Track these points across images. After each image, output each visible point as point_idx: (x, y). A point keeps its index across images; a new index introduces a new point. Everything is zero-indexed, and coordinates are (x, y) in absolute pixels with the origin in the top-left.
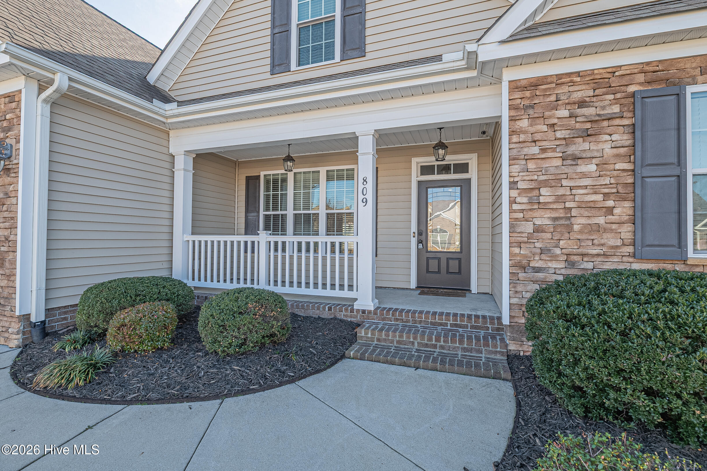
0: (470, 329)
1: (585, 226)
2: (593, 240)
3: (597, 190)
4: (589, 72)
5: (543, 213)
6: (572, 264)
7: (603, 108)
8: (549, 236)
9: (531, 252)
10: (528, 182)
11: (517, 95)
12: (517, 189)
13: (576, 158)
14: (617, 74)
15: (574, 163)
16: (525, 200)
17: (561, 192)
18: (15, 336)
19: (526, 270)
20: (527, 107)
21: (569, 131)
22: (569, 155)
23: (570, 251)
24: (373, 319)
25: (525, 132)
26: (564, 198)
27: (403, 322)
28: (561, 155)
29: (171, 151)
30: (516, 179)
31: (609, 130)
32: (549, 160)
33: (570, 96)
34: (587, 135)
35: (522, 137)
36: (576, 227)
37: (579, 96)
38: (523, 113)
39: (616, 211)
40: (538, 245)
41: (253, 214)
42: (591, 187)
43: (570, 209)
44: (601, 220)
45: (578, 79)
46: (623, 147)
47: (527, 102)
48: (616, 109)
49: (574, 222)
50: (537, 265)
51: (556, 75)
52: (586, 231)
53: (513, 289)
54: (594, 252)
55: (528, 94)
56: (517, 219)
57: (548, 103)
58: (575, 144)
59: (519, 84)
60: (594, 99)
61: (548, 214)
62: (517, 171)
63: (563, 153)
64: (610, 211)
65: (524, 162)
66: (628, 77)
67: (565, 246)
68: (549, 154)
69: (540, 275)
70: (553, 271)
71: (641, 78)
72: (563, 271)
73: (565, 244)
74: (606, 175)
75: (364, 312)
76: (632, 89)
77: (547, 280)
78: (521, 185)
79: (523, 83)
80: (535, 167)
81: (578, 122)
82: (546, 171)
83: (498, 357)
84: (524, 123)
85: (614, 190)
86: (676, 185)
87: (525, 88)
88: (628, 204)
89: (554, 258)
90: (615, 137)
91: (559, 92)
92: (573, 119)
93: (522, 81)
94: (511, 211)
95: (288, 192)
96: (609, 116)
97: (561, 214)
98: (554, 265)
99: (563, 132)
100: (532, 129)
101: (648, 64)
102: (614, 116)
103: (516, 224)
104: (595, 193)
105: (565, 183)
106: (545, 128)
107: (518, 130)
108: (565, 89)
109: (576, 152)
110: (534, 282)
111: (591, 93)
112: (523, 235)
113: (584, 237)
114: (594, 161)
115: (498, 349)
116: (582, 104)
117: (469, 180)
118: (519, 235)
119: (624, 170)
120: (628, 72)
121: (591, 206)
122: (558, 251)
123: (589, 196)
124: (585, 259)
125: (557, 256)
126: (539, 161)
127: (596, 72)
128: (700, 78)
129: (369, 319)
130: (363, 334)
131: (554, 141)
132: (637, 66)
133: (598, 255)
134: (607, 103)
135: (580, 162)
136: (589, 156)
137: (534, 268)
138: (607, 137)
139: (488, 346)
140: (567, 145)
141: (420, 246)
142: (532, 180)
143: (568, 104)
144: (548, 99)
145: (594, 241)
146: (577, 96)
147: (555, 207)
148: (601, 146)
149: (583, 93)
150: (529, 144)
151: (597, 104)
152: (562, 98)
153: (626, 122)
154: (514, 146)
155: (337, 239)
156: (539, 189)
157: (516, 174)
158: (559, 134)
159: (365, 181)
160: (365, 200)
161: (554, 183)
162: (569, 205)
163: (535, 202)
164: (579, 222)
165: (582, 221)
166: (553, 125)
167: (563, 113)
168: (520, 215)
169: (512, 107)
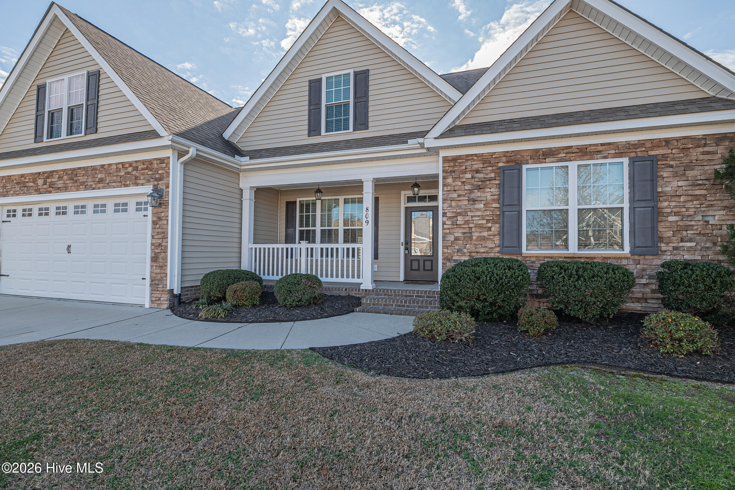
1: (478, 237)
4: (481, 155)
5: (458, 230)
6: (471, 256)
7: (487, 174)
8: (461, 242)
9: (453, 251)
10: (451, 213)
11: (446, 165)
12: (446, 217)
13: (474, 201)
14: (493, 156)
15: (474, 203)
16: (450, 223)
17: (467, 218)
18: (165, 302)
19: (451, 261)
20: (451, 171)
21: (471, 186)
22: (471, 199)
23: (472, 250)
24: (371, 295)
25: (450, 185)
26: (468, 222)
27: (389, 296)
28: (467, 198)
29: (241, 186)
30: (446, 211)
31: (490, 186)
32: (462, 201)
33: (472, 167)
34: (479, 188)
35: (449, 188)
36: (474, 238)
38: (449, 175)
39: (492, 229)
40: (456, 247)
41: (290, 230)
42: (481, 216)
43: (471, 228)
44: (485, 234)
45: (476, 158)
46: (495, 195)
47: (451, 169)
48: (493, 175)
49: (473, 235)
50: (456, 259)
51: (466, 155)
52: (479, 240)
54: (482, 251)
55: (452, 164)
56: (446, 233)
57: (461, 170)
58: (474, 193)
59: (448, 159)
60: (483, 169)
61: (461, 231)
64: (489, 229)
65: (450, 202)
66: (498, 159)
67: (469, 248)
68: (462, 198)
71: (504, 159)
73: (469, 246)
74: (488, 210)
75: (366, 291)
76: (501, 165)
78: (448, 215)
80: (455, 205)
81: (475, 181)
82: (461, 207)
84: (449, 180)
85: (492, 218)
86: (517, 215)
87: (450, 161)
88: (497, 225)
89: (464, 254)
90: (492, 190)
91: (467, 164)
92: (473, 179)
93: (449, 157)
94: (444, 229)
96: (489, 179)
97: (467, 230)
99: (469, 186)
100: (454, 184)
101: (507, 152)
102: (492, 179)
103: (446, 236)
104: (483, 219)
105: (469, 214)
106: (460, 184)
107: (447, 184)
108: (469, 163)
109: (474, 197)
111: (482, 166)
112: (449, 242)
113: (478, 243)
114: (483, 202)
116: (477, 171)
117: (437, 207)
118: (447, 242)
119: (496, 208)
120: (498, 156)
121: (481, 226)
122: (465, 251)
123: (480, 221)
124: (478, 254)
125: (465, 253)
126: (457, 201)
127: (484, 154)
128: (530, 161)
129: (369, 295)
130: (365, 302)
131: (464, 191)
132: (502, 153)
133: (484, 252)
134: (489, 171)
135: (476, 202)
136: (480, 199)
138: (489, 190)
140: (470, 193)
141: (407, 252)
142: (453, 212)
143: (471, 171)
144: (462, 168)
145: (482, 245)
146: (475, 167)
147: (464, 227)
148: (486, 194)
149: (478, 165)
150: (452, 192)
151: (484, 172)
152: (468, 167)
153: (497, 182)
154: (444, 193)
155: (351, 246)
156: (457, 217)
157: (446, 208)
158: (467, 187)
159: (367, 209)
160: (367, 222)
161: (464, 214)
162: (471, 225)
163: (455, 224)
164: (475, 235)
165: (477, 234)
166: (463, 182)
167: (469, 176)
168: (447, 231)
169: (444, 171)
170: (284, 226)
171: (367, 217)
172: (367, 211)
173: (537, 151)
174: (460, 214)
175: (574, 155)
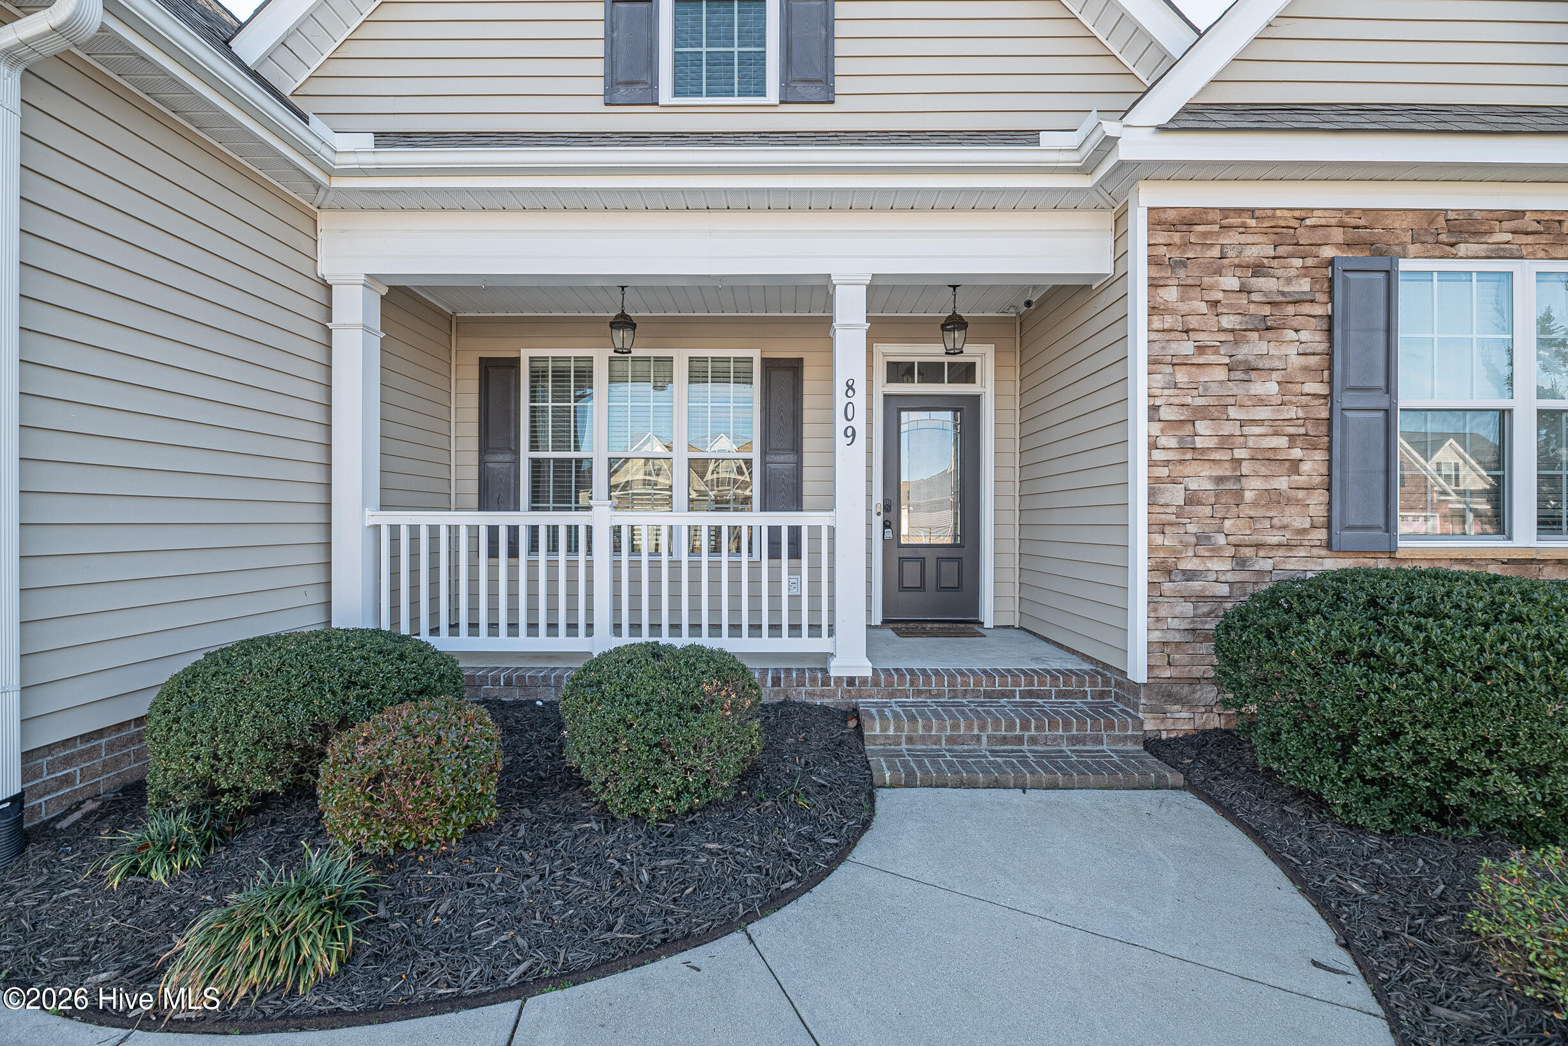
0: (1056, 698)
1: (1261, 493)
2: (1271, 518)
3: (1279, 429)
4: (1269, 213)
5: (1199, 469)
6: (1241, 563)
7: (1289, 280)
8: (1208, 511)
9: (1182, 542)
10: (1176, 409)
11: (1161, 238)
12: (1159, 421)
13: (1249, 369)
14: (1308, 222)
15: (1246, 377)
16: (1173, 443)
17: (1228, 429)
19: (1173, 577)
20: (1176, 262)
21: (1239, 318)
22: (1240, 362)
23: (1241, 539)
24: (870, 696)
25: (1172, 312)
26: (1231, 440)
27: (931, 696)
28: (1227, 360)
29: (323, 269)
30: (1158, 402)
31: (1297, 322)
32: (1209, 369)
33: (1241, 253)
34: (1266, 328)
35: (1169, 321)
36: (1249, 496)
37: (1254, 255)
38: (1169, 275)
39: (1305, 467)
40: (1192, 528)
41: (499, 457)
42: (1270, 423)
43: (1240, 461)
44: (1282, 483)
45: (1252, 223)
46: (1314, 354)
47: (1176, 254)
48: (1305, 285)
49: (1245, 487)
50: (1189, 568)
51: (1221, 209)
52: (1263, 502)
53: (1152, 615)
54: (1274, 540)
55: (1176, 238)
56: (1158, 479)
57: (1207, 260)
58: (1248, 342)
59: (1163, 216)
60: (1275, 263)
61: (1207, 471)
62: (1160, 386)
63: (1231, 356)
64: (1294, 466)
65: (1169, 369)
66: (1321, 231)
67: (1233, 530)
68: (1211, 358)
69: (1196, 585)
70: (1213, 577)
71: (1338, 235)
72: (1230, 577)
73: (1233, 525)
74: (1291, 403)
75: (851, 681)
76: (1328, 252)
77: (1207, 593)
78: (1166, 413)
79: (1171, 216)
80: (1186, 380)
81: (1253, 302)
82: (1206, 390)
83: (1130, 747)
84: (1170, 294)
85: (1302, 431)
86: (1382, 424)
87: (1172, 226)
88: (1320, 455)
89: (1216, 552)
90: (1304, 336)
91: (1225, 242)
92: (1244, 295)
93: (1168, 211)
94: (1152, 464)
95: (595, 404)
96: (1298, 297)
97: (1226, 471)
98: (1216, 565)
99: (1232, 318)
100: (1184, 308)
101: (1349, 211)
102: (1305, 297)
103: (1159, 489)
104: (1276, 434)
105: (1233, 413)
106: (1203, 307)
107: (1162, 307)
108: (1233, 238)
109: (1251, 358)
110: (1186, 599)
111: (1272, 253)
112: (1169, 510)
113: (1259, 513)
114: (1275, 376)
115: (1130, 733)
116: (1258, 269)
117: (977, 399)
118: (1162, 510)
119: (1315, 396)
120: (1323, 222)
121: (1269, 458)
122: (1221, 540)
123: (1268, 439)
124: (1261, 554)
125: (1220, 548)
126: (1194, 369)
127: (1278, 213)
128: (1412, 249)
129: (861, 697)
130: (878, 732)
131: (1216, 334)
132: (1334, 214)
133: (1279, 545)
134: (1293, 272)
135: (1253, 375)
136: (1267, 366)
137: (1184, 572)
138: (1291, 335)
139: (1113, 728)
140: (1236, 342)
141: (889, 534)
142: (1183, 405)
143: (1239, 266)
144: (1209, 254)
145: (1273, 521)
146: (1252, 253)
147: (1218, 458)
148: (1284, 350)
149: (1259, 249)
150: (1178, 335)
151: (1279, 273)
152: (1230, 254)
153: (1319, 310)
154: (1155, 336)
155: (784, 520)
156: (1193, 422)
157: (1158, 392)
158: (1227, 322)
159: (850, 387)
160: (850, 432)
161: (1213, 412)
162: (1239, 454)
163: (1190, 450)
164: (1253, 487)
165: (1256, 484)
166: (1215, 304)
167: (1231, 282)
168: (1163, 472)
169: (1153, 261)
170: (473, 444)
171: (850, 416)
172: (850, 393)
173: (1430, 215)
174: (1202, 413)
175: (1530, 239)
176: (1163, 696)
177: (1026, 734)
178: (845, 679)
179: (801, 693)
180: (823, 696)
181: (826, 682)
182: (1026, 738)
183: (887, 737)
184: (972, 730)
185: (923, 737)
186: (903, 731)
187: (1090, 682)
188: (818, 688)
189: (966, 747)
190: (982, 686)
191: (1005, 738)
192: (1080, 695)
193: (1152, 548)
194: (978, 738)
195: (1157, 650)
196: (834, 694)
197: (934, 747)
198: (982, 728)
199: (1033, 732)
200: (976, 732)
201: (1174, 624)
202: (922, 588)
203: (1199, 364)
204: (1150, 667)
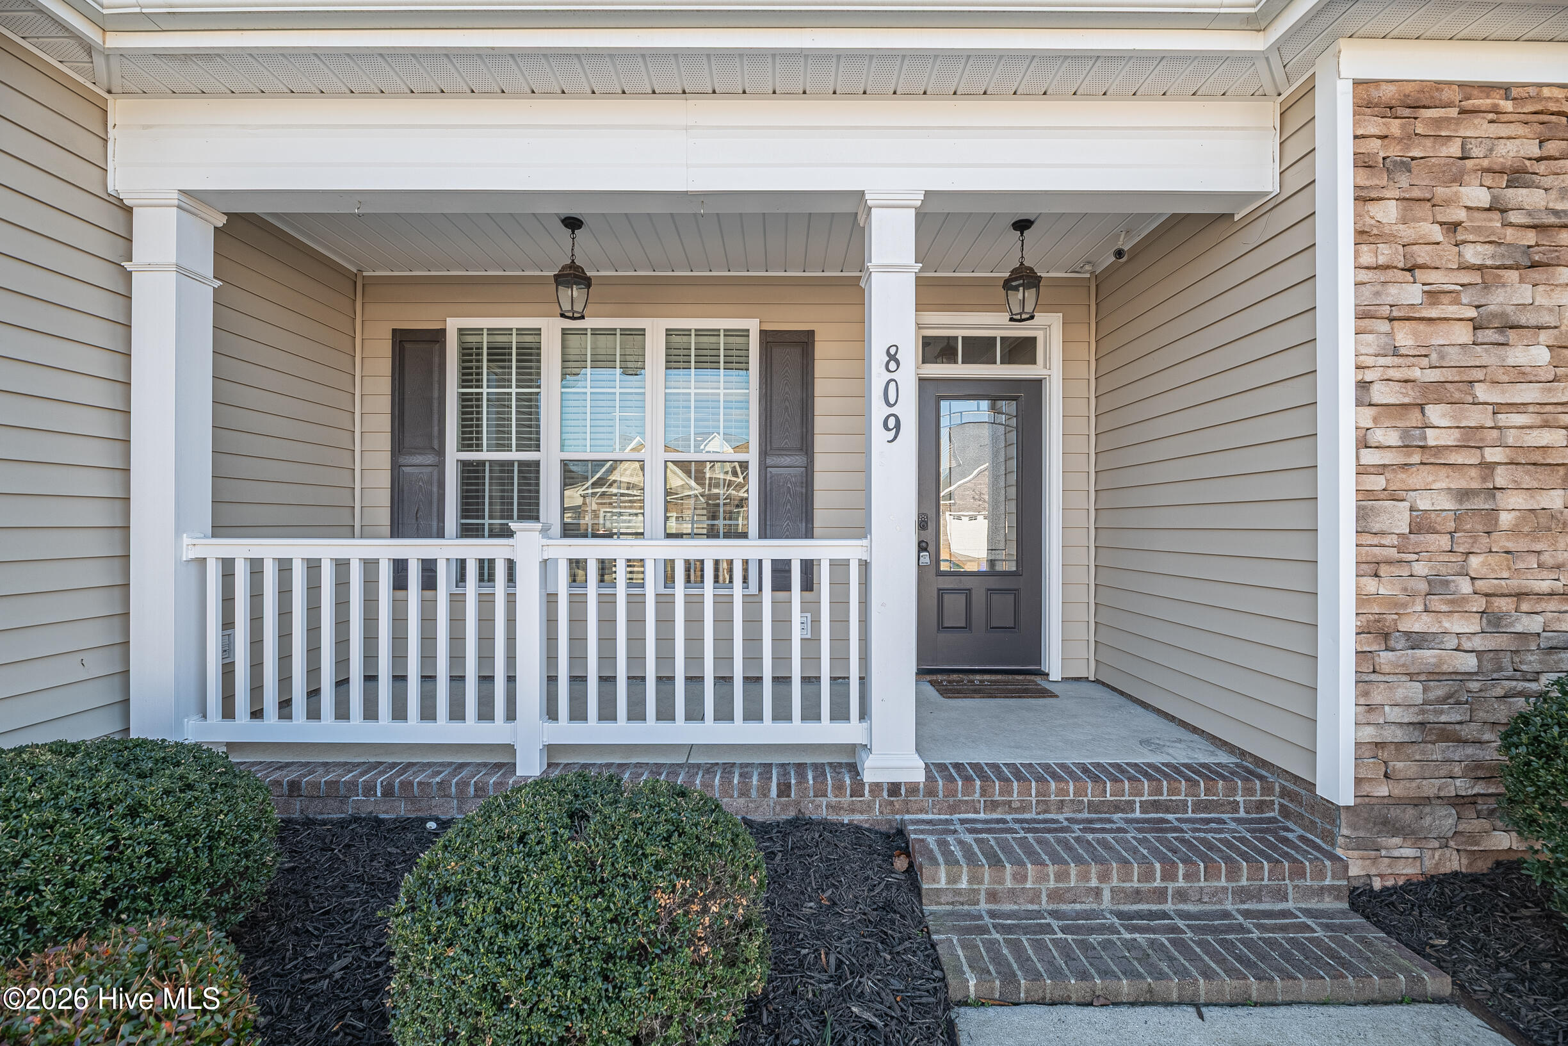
0: (1193, 812)
2: (1539, 553)
3: (1550, 417)
4: (1532, 91)
5: (1430, 479)
6: (1493, 621)
8: (1444, 542)
9: (1406, 589)
10: (1397, 386)
11: (1374, 126)
12: (1370, 405)
13: (1505, 326)
15: (1501, 339)
16: (1393, 438)
17: (1476, 417)
19: (1392, 643)
20: (1395, 162)
21: (1490, 249)
22: (1494, 315)
23: (1495, 586)
24: (921, 811)
25: (1387, 238)
26: (1479, 434)
27: (1012, 810)
28: (1472, 313)
29: (117, 183)
30: (1369, 376)
32: (1443, 326)
33: (1491, 150)
34: (1531, 264)
35: (1385, 253)
36: (1506, 519)
37: (1512, 154)
38: (1384, 182)
40: (1420, 569)
41: (418, 459)
42: (1537, 408)
43: (1493, 466)
44: (1556, 500)
45: (1508, 106)
47: (1394, 151)
49: (1502, 505)
50: (1417, 628)
51: (1462, 85)
52: (1526, 529)
53: (1362, 701)
54: (1545, 586)
55: (1395, 127)
56: (1372, 494)
57: (1443, 161)
58: (1504, 285)
59: (1375, 94)
60: (1541, 167)
61: (1445, 481)
62: (1371, 351)
63: (1477, 307)
65: (1384, 326)
67: (1484, 571)
68: (1451, 311)
69: (1428, 656)
70: (1453, 643)
72: (1478, 643)
73: (1483, 564)
75: (894, 789)
77: (1445, 668)
78: (1381, 394)
79: (1388, 93)
80: (1410, 342)
81: (1511, 225)
82: (1442, 357)
83: (1328, 903)
84: (1387, 213)
87: (1389, 110)
89: (1458, 605)
91: (1468, 134)
92: (1496, 215)
93: (1384, 86)
94: (1362, 471)
95: (543, 390)
97: (1472, 480)
98: (1457, 625)
99: (1479, 247)
100: (1407, 233)
103: (1372, 509)
104: (1546, 425)
105: (1482, 392)
106: (1437, 233)
107: (1375, 231)
108: (1479, 128)
109: (1509, 309)
110: (1412, 676)
111: (1536, 152)
112: (1386, 541)
113: (1521, 545)
114: (1544, 336)
115: (1328, 882)
116: (1517, 176)
117: (1035, 387)
118: (1376, 541)
121: (1535, 461)
122: (1465, 586)
123: (1536, 432)
124: (1525, 607)
125: (1464, 599)
126: (1421, 327)
127: (1546, 92)
129: (908, 812)
130: (943, 884)
131: (1456, 273)
133: (1550, 595)
135: (1512, 335)
136: (1532, 322)
137: (1408, 634)
138: (1566, 275)
139: (1303, 875)
140: (1486, 286)
141: (926, 558)
142: (1406, 381)
143: (1488, 170)
144: (1445, 151)
145: (1542, 558)
146: (1508, 151)
147: (1460, 461)
149: (1518, 145)
150: (1401, 276)
151: (1548, 181)
152: (1476, 152)
154: (1365, 276)
155: (794, 550)
156: (1421, 407)
157: (1370, 361)
158: (1473, 254)
159: (892, 357)
160: (892, 423)
161: (1453, 392)
162: (1493, 455)
163: (1417, 450)
164: (1512, 505)
165: (1517, 500)
166: (1453, 227)
167: (1477, 194)
168: (1378, 483)
169: (1363, 162)
170: (384, 441)
171: (892, 401)
172: (892, 366)
174: (1435, 393)
176: (1375, 824)
177: (1171, 886)
178: (885, 787)
179: (820, 806)
180: (853, 811)
181: (858, 788)
182: (1170, 892)
183: (957, 892)
184: (1088, 880)
185: (1012, 891)
186: (981, 882)
187: (1244, 789)
188: (846, 799)
189: (1078, 907)
190: (1086, 796)
191: (1138, 892)
192: (1228, 808)
193: (1362, 599)
194: (1098, 893)
195: (1367, 754)
196: (870, 807)
197: (1030, 907)
198: (1104, 877)
199: (1181, 883)
200: (1094, 883)
201: (1393, 714)
202: (968, 626)
203: (1430, 319)
204: (1358, 781)
